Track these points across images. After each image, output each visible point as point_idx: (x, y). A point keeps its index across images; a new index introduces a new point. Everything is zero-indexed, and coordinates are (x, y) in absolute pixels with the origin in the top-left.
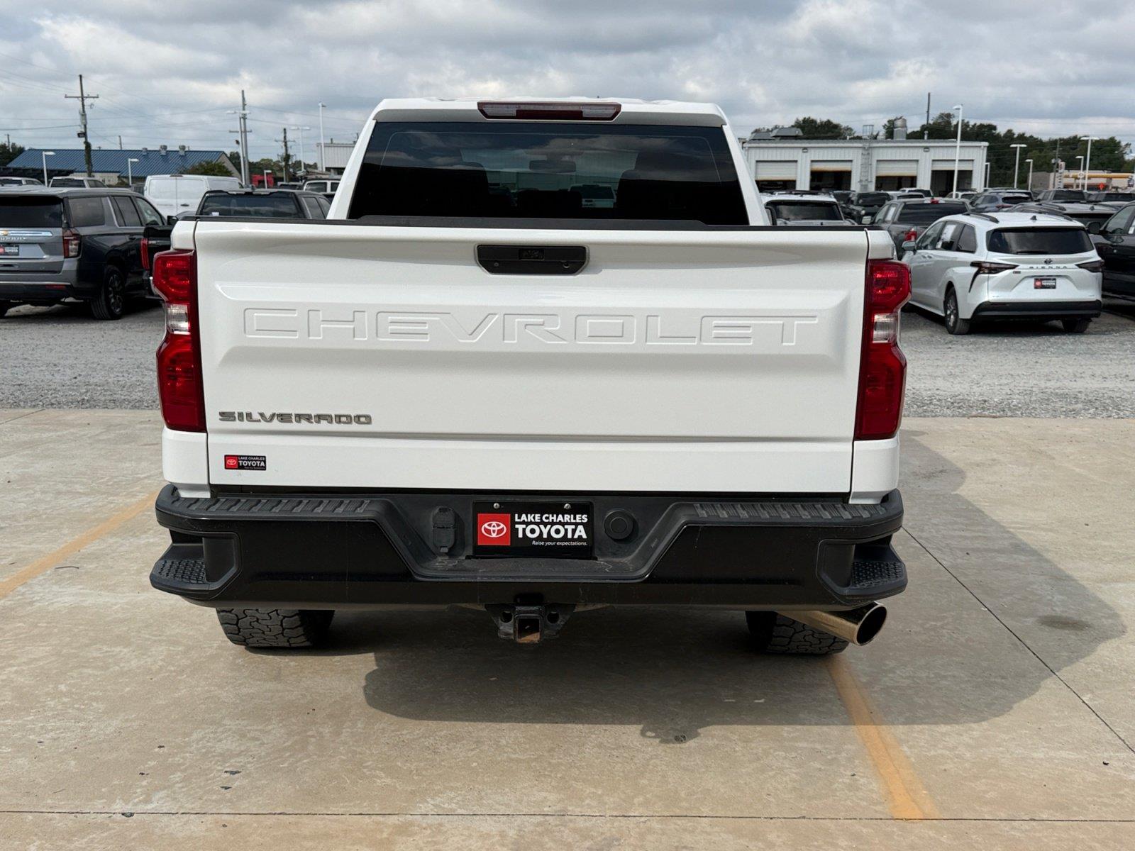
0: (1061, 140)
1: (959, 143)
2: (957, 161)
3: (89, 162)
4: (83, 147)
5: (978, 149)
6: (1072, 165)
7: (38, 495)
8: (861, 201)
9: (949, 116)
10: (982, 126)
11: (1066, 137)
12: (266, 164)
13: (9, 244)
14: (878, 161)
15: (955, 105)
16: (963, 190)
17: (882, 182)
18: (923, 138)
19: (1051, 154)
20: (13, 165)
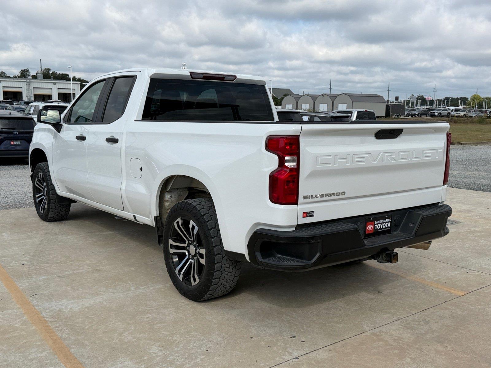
1: (71, 82)
2: (72, 89)
5: (77, 85)
14: (34, 88)
15: (69, 66)
17: (36, 97)
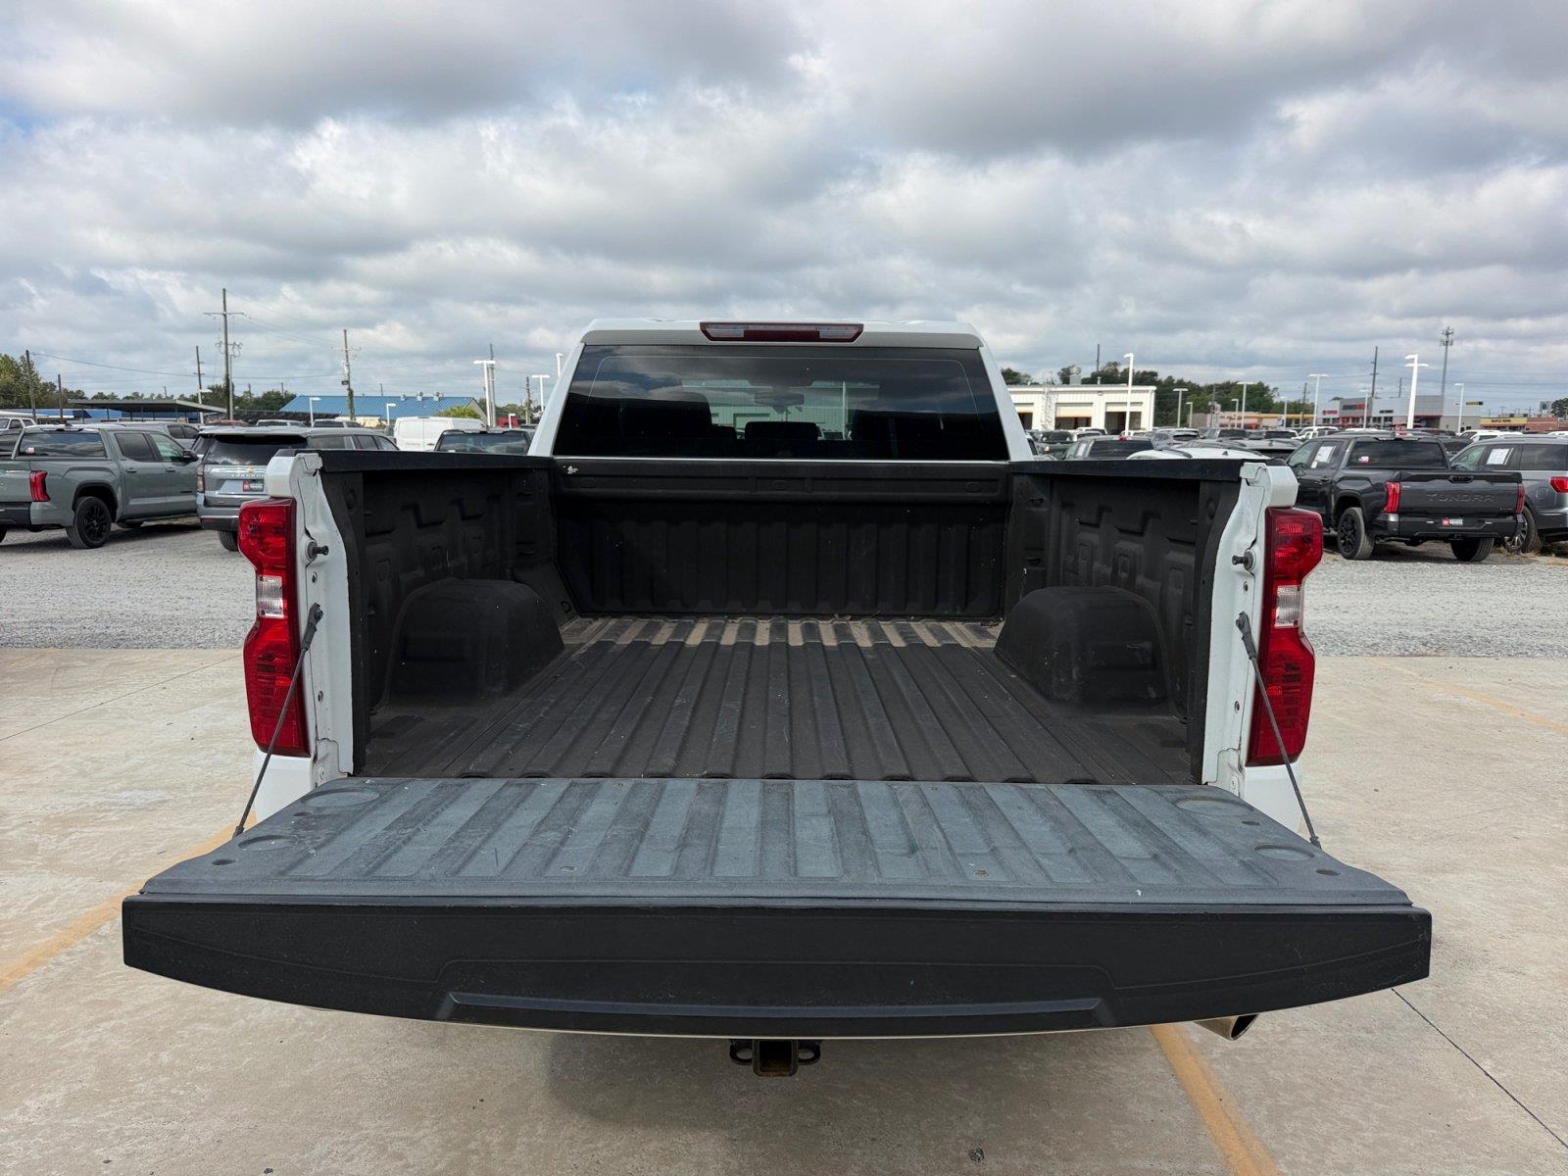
0: (1217, 385)
1: (1130, 388)
2: (1128, 403)
3: (351, 406)
4: (346, 393)
5: (1146, 392)
6: (1227, 406)
7: (219, 757)
8: (1044, 439)
9: (1115, 364)
10: (1145, 373)
11: (1220, 382)
12: (512, 408)
13: (254, 481)
14: (1057, 404)
16: (1134, 429)
17: (1060, 422)
18: (1096, 383)
19: (1208, 397)
20: (286, 409)
